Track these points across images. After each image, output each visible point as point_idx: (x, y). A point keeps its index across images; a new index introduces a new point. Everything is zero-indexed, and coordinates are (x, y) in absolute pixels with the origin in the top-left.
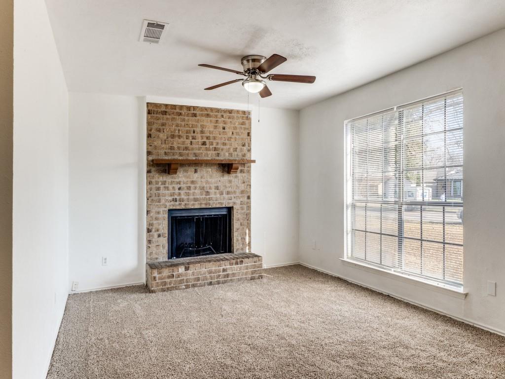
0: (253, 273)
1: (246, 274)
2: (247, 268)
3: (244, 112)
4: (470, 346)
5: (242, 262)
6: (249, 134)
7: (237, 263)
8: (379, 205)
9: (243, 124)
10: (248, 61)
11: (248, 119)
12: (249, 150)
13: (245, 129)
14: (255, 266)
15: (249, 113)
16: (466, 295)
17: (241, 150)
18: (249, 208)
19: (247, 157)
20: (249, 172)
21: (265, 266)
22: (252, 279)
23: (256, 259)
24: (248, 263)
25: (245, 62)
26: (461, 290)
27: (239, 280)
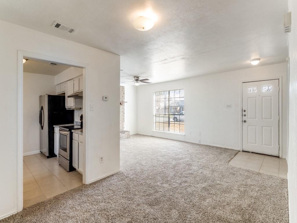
0: (128, 136)
1: (126, 136)
2: (126, 135)
3: (123, 87)
4: (187, 145)
5: (124, 133)
6: (124, 93)
7: (123, 133)
8: (163, 115)
9: (122, 90)
10: (136, 77)
11: (124, 89)
12: (124, 99)
13: (123, 92)
14: (128, 134)
15: (124, 87)
16: (185, 135)
17: (122, 99)
18: (124, 116)
19: (123, 101)
20: (124, 105)
21: (131, 134)
22: (127, 138)
23: (128, 132)
24: (126, 133)
25: (135, 78)
26: (184, 134)
27: (124, 138)
